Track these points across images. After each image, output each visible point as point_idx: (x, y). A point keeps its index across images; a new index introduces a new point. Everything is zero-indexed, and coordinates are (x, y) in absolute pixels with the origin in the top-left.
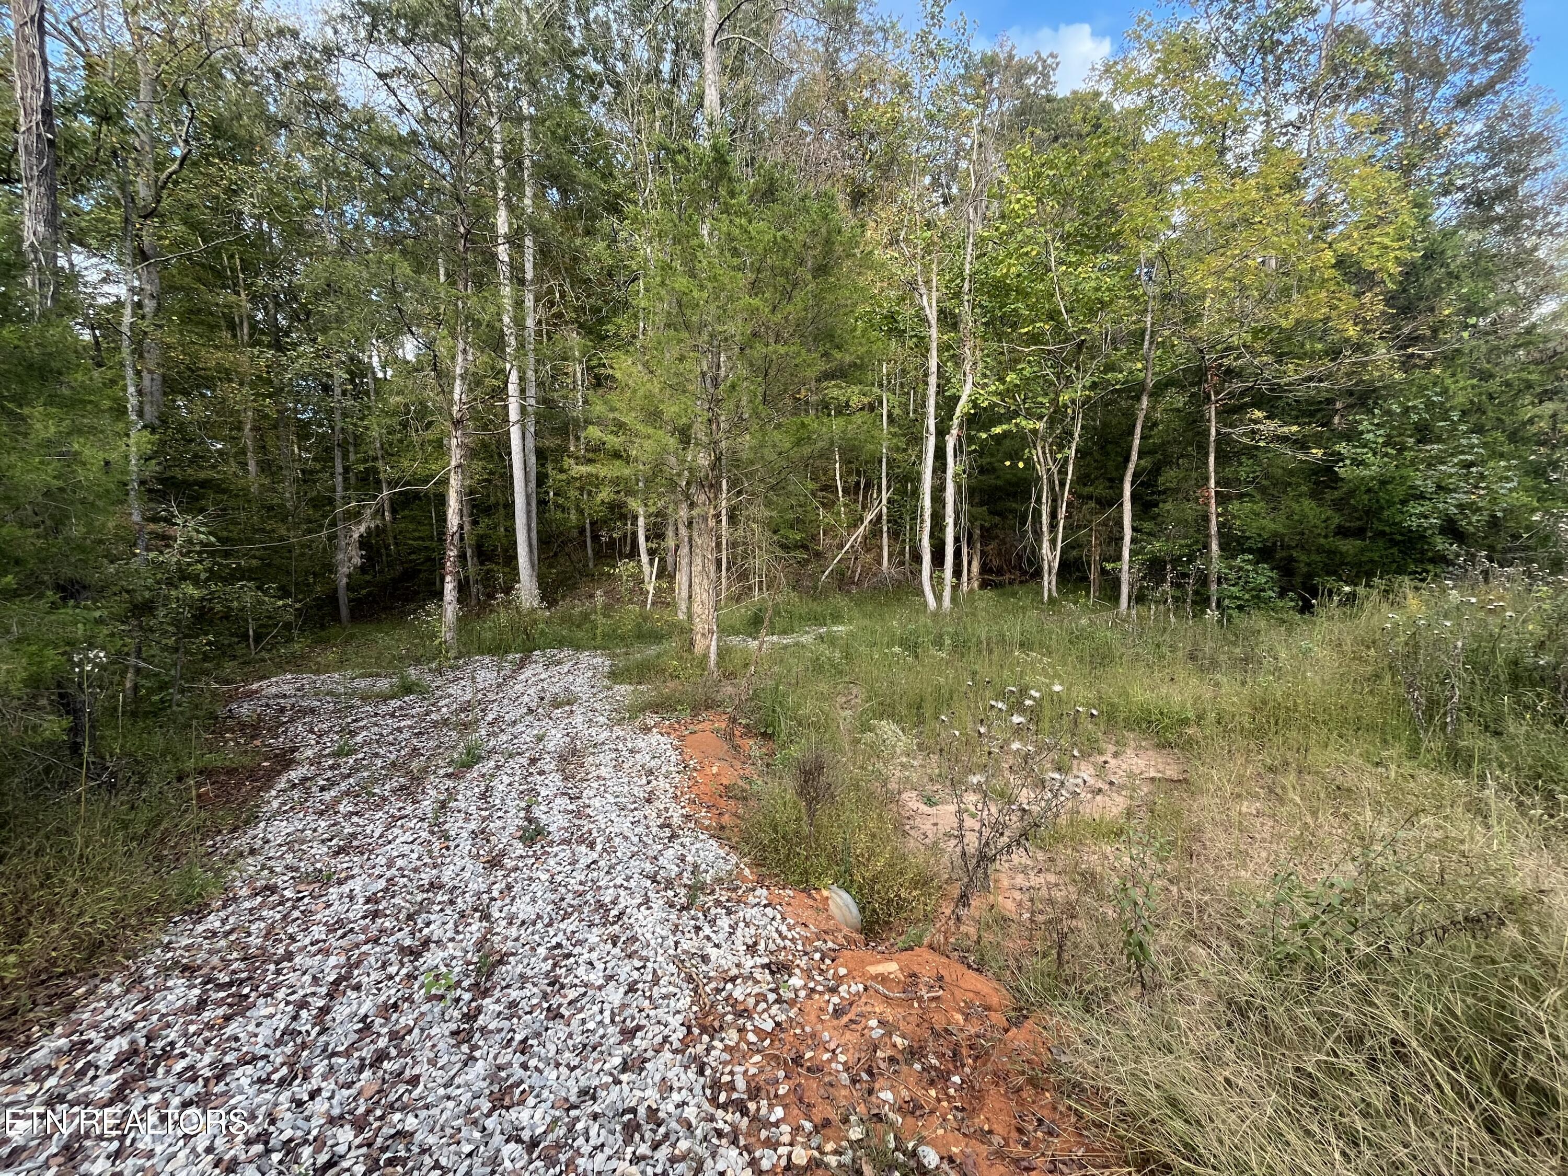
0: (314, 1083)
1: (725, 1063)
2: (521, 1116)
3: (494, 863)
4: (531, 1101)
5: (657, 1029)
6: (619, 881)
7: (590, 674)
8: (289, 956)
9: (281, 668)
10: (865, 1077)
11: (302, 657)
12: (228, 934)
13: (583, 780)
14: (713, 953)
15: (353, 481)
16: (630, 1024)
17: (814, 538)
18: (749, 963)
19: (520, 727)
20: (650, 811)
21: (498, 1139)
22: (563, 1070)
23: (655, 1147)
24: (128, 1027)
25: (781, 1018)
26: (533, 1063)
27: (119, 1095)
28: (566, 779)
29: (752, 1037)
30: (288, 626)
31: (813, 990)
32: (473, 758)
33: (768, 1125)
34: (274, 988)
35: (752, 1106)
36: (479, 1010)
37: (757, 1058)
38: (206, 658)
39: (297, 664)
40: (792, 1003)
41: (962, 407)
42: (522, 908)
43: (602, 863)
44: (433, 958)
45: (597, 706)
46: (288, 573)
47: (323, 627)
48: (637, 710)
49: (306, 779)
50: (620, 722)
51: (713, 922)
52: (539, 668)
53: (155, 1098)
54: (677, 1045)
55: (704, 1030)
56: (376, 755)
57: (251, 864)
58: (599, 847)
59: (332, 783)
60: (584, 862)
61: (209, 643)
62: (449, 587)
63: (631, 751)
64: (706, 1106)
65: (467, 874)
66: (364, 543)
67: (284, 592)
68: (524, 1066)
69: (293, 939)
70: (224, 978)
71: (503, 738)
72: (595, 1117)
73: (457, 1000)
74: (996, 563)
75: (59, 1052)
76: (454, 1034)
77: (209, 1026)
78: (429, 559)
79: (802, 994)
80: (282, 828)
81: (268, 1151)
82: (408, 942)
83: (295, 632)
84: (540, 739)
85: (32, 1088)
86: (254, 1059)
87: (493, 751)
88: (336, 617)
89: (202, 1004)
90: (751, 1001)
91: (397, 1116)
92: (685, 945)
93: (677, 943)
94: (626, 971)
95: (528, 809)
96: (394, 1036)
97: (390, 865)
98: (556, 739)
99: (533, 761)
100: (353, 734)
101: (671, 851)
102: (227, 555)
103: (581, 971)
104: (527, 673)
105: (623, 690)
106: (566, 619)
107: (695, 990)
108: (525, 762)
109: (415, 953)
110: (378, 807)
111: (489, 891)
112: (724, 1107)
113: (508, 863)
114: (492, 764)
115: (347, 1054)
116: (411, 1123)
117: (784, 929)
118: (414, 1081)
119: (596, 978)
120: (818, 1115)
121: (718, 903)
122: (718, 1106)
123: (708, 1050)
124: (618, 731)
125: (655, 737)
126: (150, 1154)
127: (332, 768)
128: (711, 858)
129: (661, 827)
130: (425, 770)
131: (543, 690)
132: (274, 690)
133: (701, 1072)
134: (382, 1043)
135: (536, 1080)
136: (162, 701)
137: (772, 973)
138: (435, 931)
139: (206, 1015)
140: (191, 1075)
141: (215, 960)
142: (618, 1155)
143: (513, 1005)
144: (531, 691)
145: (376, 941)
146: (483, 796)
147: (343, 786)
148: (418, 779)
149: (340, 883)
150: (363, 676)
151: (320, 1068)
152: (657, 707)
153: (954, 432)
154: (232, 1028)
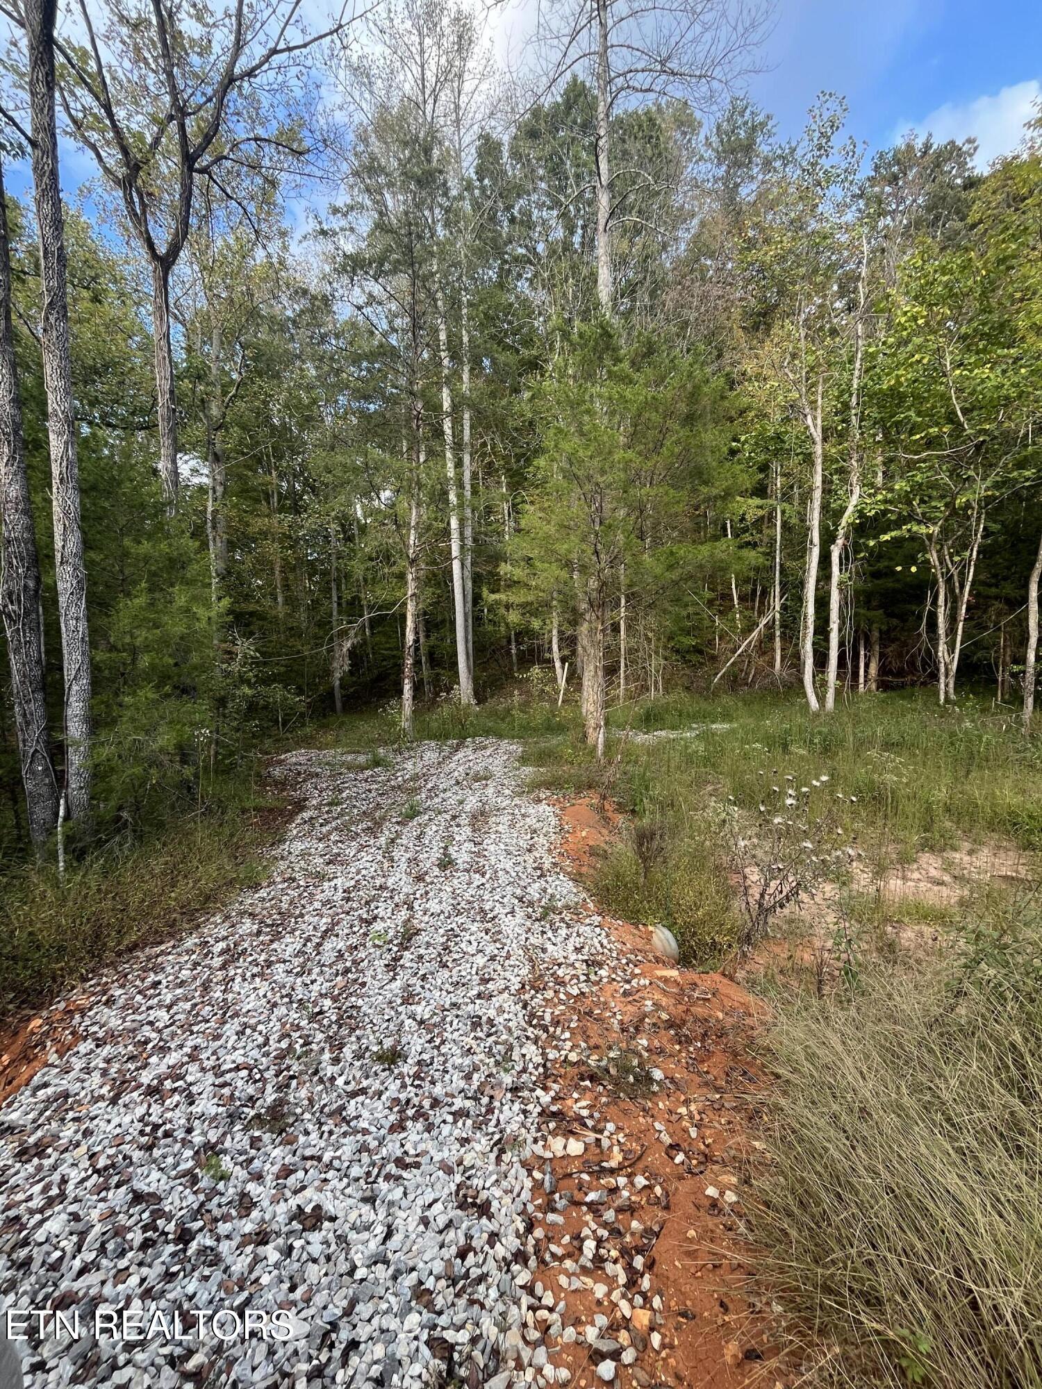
0: (313, 977)
1: (541, 1006)
2: (418, 1009)
3: (420, 879)
4: (424, 1003)
5: (503, 982)
6: (496, 898)
7: (505, 758)
8: (302, 915)
9: (298, 745)
10: (632, 1029)
11: (311, 737)
12: (270, 900)
13: (486, 833)
14: (550, 947)
15: (344, 605)
16: (487, 976)
17: (711, 643)
18: (573, 957)
19: (448, 794)
20: (529, 858)
21: (403, 1016)
22: (444, 993)
23: (489, 1035)
24: (225, 938)
25: (586, 990)
26: (427, 986)
27: (223, 967)
28: (474, 831)
29: (562, 996)
30: (302, 715)
31: (614, 980)
32: (413, 813)
33: (559, 1039)
34: (294, 930)
35: (551, 1029)
36: (401, 957)
37: (563, 1007)
38: (254, 736)
39: (307, 742)
40: (597, 983)
41: (848, 517)
42: (434, 906)
43: (487, 886)
44: (378, 926)
45: (505, 782)
46: (303, 676)
47: (324, 716)
48: (536, 785)
49: (312, 818)
50: (520, 794)
51: (555, 931)
52: (469, 751)
53: (239, 971)
54: (513, 991)
55: (533, 987)
56: (355, 806)
57: (282, 865)
58: (487, 876)
59: (327, 822)
60: (476, 883)
61: (256, 726)
62: (407, 687)
63: (523, 816)
64: (523, 1023)
65: (402, 883)
66: (352, 653)
67: (300, 691)
68: (423, 987)
69: (304, 907)
70: (269, 922)
71: (436, 800)
72: (457, 1016)
73: (390, 950)
74: (895, 665)
75: (195, 944)
76: (386, 966)
77: (262, 943)
78: (396, 665)
79: (605, 980)
80: (298, 846)
81: (291, 1002)
82: (365, 916)
83: (307, 719)
84: (461, 802)
85: (186, 958)
86: (285, 962)
87: (428, 809)
88: (333, 710)
89: (259, 933)
90: (568, 978)
91: (353, 999)
92: (532, 940)
93: (527, 939)
94: (491, 949)
95: (446, 848)
96: (354, 962)
97: (358, 873)
98: (472, 803)
99: (454, 817)
100: (341, 791)
101: (537, 884)
102: (265, 663)
103: (463, 945)
104: (460, 755)
105: (528, 770)
106: (494, 714)
107: (533, 967)
108: (448, 817)
109: (369, 923)
110: (353, 839)
111: (414, 894)
112: (534, 1027)
113: (428, 879)
114: (427, 817)
115: (330, 966)
116: (360, 1002)
117: (605, 942)
118: (363, 984)
119: (471, 949)
120: (592, 1042)
121: (562, 920)
122: (531, 1025)
123: (532, 998)
124: (517, 801)
125: (543, 807)
126: (239, 994)
127: (327, 812)
128: (565, 892)
129: (535, 869)
130: (383, 818)
131: (470, 768)
132: (294, 760)
133: (525, 1007)
134: (348, 964)
135: (428, 994)
136: (231, 764)
137: (588, 965)
138: (380, 912)
139: (261, 938)
140: (255, 963)
141: (265, 912)
142: (466, 1035)
143: (421, 957)
144: (460, 769)
145: (348, 913)
146: (418, 838)
147: (334, 824)
148: (378, 824)
149: (330, 880)
150: (349, 752)
151: (317, 970)
152: (548, 785)
153: (840, 542)
154: (274, 946)
